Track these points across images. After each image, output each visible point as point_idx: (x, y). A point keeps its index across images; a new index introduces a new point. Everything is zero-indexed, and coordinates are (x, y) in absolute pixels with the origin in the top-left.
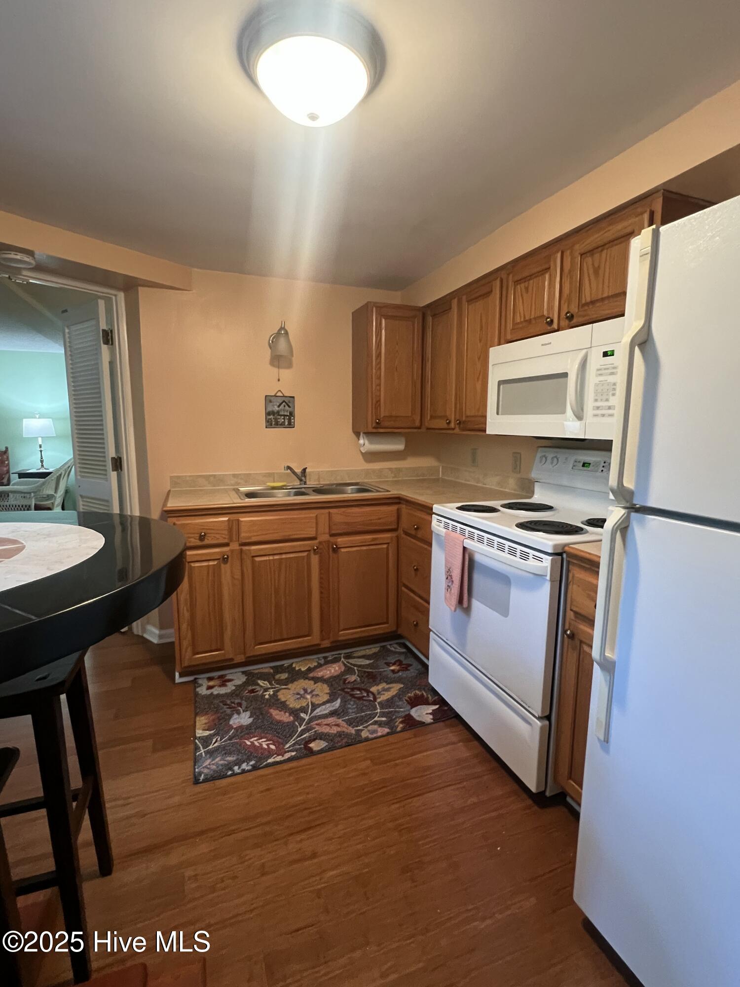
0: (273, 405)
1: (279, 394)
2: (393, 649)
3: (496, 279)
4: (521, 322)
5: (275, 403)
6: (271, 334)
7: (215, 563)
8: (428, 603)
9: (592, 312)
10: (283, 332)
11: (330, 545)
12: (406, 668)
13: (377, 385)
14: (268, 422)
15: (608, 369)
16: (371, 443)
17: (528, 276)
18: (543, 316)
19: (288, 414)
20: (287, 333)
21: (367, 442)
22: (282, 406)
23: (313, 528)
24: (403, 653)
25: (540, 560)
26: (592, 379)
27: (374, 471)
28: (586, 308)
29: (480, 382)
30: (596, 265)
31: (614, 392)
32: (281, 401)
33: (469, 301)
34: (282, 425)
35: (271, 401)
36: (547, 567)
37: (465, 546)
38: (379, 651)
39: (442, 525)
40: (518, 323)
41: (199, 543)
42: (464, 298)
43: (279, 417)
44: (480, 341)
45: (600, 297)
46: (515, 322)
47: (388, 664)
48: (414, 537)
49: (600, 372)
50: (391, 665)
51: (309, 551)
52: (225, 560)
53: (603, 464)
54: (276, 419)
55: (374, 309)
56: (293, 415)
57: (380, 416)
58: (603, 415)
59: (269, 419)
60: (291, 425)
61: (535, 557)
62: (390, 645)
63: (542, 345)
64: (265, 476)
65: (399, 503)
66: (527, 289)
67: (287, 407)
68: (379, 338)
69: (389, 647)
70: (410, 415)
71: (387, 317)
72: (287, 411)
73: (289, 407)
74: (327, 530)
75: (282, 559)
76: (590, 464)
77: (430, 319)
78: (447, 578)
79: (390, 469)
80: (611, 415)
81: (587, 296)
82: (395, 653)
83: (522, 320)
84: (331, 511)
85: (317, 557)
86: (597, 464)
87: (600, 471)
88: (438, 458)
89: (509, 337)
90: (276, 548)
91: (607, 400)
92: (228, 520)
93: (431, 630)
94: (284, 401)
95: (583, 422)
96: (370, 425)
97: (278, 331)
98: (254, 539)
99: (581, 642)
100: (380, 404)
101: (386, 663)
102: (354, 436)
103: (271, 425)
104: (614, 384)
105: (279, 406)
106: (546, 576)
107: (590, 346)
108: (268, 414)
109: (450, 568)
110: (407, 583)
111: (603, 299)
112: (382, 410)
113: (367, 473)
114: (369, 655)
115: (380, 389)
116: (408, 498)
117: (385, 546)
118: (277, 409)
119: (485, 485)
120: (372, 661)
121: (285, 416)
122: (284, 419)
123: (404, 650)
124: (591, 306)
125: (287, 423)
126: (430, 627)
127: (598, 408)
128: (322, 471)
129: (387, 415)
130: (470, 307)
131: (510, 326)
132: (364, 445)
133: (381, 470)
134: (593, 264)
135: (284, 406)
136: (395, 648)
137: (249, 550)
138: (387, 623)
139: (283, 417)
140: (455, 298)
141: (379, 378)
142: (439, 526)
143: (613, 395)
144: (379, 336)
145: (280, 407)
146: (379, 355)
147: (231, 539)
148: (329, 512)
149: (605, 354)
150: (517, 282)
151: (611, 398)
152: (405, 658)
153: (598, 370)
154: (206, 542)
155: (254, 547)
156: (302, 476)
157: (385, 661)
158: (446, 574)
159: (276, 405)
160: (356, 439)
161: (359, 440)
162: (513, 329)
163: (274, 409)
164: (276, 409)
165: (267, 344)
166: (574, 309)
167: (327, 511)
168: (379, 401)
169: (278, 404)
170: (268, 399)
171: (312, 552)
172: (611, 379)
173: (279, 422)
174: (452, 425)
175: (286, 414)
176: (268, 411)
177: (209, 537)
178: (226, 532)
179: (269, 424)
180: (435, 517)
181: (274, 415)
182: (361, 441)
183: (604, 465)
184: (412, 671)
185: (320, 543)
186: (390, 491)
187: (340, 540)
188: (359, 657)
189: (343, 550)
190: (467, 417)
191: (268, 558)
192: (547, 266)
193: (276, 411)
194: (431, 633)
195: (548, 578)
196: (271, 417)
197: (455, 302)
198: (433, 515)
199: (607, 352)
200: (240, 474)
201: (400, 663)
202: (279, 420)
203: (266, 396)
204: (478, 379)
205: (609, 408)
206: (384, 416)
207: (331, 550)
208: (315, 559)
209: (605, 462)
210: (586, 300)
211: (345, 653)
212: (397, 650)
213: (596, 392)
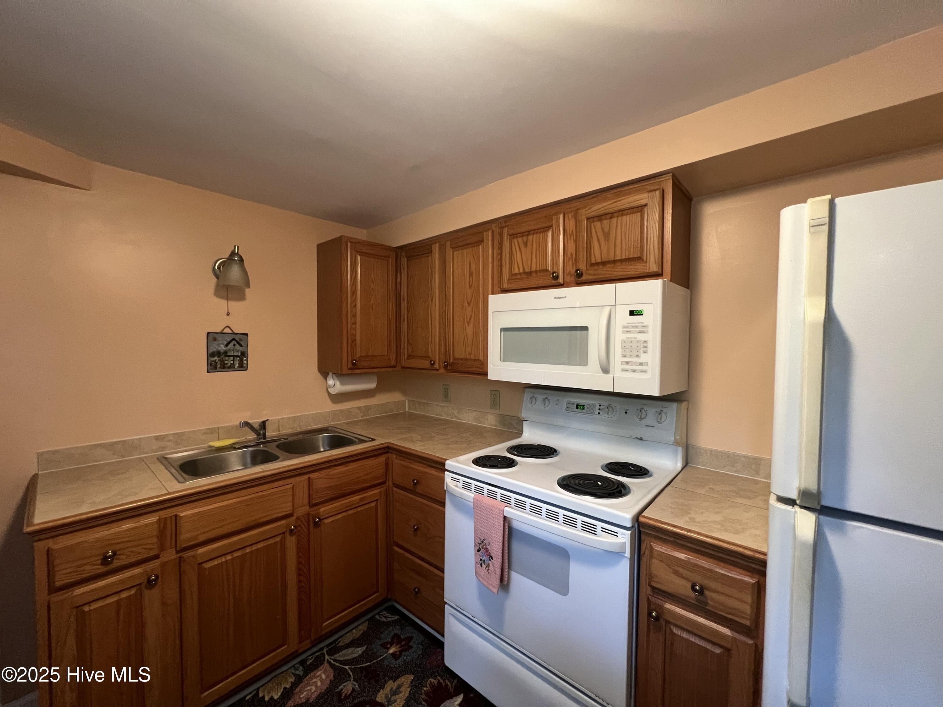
0: (219, 345)
1: (227, 330)
2: (384, 620)
3: (488, 230)
4: (520, 274)
5: (221, 342)
6: (217, 259)
7: (133, 592)
8: (443, 571)
9: (603, 272)
10: (236, 259)
11: (311, 518)
12: (406, 645)
13: (353, 324)
14: (211, 365)
15: (637, 327)
16: (342, 384)
17: (527, 232)
18: (547, 270)
19: (240, 355)
20: (241, 260)
21: (338, 383)
22: (231, 345)
23: (289, 502)
24: (395, 622)
25: (615, 534)
26: (618, 336)
27: (342, 411)
28: (596, 268)
29: (471, 326)
30: (606, 230)
31: (645, 349)
32: (229, 340)
33: (454, 248)
34: (231, 368)
35: (215, 339)
36: (625, 543)
37: (505, 515)
38: (369, 629)
39: (460, 484)
40: (516, 274)
41: (103, 569)
42: (448, 244)
43: (227, 358)
44: (470, 287)
45: (612, 258)
46: (513, 273)
47: (385, 646)
48: (412, 492)
49: (627, 329)
50: (389, 646)
51: (284, 533)
52: (150, 584)
53: (598, 407)
54: (222, 362)
55: (349, 245)
56: (246, 355)
57: (356, 357)
58: (634, 371)
59: (212, 361)
60: (243, 367)
61: (604, 530)
62: (378, 614)
63: (555, 298)
64: (204, 433)
65: (387, 452)
66: (526, 244)
67: (237, 346)
68: (354, 274)
69: (377, 617)
70: (386, 354)
71: (362, 254)
72: (238, 351)
73: (241, 346)
74: (306, 501)
75: (245, 555)
76: (584, 406)
77: (404, 261)
78: (479, 551)
79: (359, 408)
80: (645, 371)
81: (597, 256)
82: (388, 624)
83: (521, 271)
84: (312, 476)
85: (294, 538)
86: (592, 407)
87: (597, 414)
88: (404, 393)
89: (506, 286)
90: (236, 543)
91: (638, 356)
92: (160, 520)
93: (446, 603)
94: (234, 339)
95: (610, 376)
96: (345, 367)
97: (230, 256)
98: (202, 538)
99: (667, 622)
100: (356, 344)
101: (381, 645)
102: (319, 376)
103: (216, 368)
104: (645, 342)
105: (227, 345)
106: (625, 553)
107: (614, 304)
108: (211, 355)
109: (484, 540)
110: (401, 543)
111: (614, 262)
112: (358, 350)
113: (335, 414)
114: (358, 639)
115: (356, 327)
116: (401, 449)
117: (373, 504)
118: (224, 349)
119: (460, 420)
120: (364, 648)
121: (234, 356)
122: (233, 360)
123: (397, 617)
124: (601, 267)
125: (237, 366)
126: (445, 600)
127: (627, 363)
128: (282, 419)
129: (363, 354)
130: (456, 253)
131: (506, 275)
132: (334, 386)
133: (349, 410)
134: (602, 229)
135: (234, 345)
136: (386, 617)
137: (194, 556)
138: (377, 592)
139: (232, 358)
140: (436, 243)
141: (355, 316)
142: (456, 486)
143: (645, 352)
144: (354, 273)
145: (229, 347)
146: (354, 293)
147: (162, 548)
148: (309, 477)
149: (632, 313)
150: (513, 236)
151: (643, 355)
152: (402, 629)
153: (625, 327)
154: (117, 563)
155: (201, 550)
156: (260, 429)
157: (380, 643)
158: (476, 545)
159: (222, 344)
160: (324, 380)
161: (326, 379)
162: (509, 280)
163: (220, 348)
164: (222, 348)
165: (210, 270)
166: (582, 266)
167: (306, 477)
168: (354, 341)
169: (226, 343)
170: (211, 337)
171: (287, 534)
172: (641, 337)
173: (227, 364)
174: (437, 366)
175: (236, 354)
176: (210, 351)
177: (120, 555)
178: (155, 540)
179: (212, 367)
180: (448, 476)
181: (219, 357)
182: (331, 382)
183: (600, 407)
184: (415, 647)
185: (298, 518)
186: (373, 440)
187: (323, 510)
188: (347, 646)
189: (326, 521)
190: (455, 359)
191: (224, 560)
192: (549, 224)
193: (222, 351)
194: (446, 606)
195: (628, 554)
196: (216, 358)
197: (436, 248)
198: (446, 472)
199: (633, 311)
200: (167, 435)
201: (396, 639)
202: (226, 362)
203: (208, 333)
204: (468, 323)
205: (641, 364)
206: (361, 356)
207: (312, 525)
208: (291, 542)
209: (600, 406)
210: (596, 261)
211: (327, 646)
212: (389, 619)
213: (624, 348)
